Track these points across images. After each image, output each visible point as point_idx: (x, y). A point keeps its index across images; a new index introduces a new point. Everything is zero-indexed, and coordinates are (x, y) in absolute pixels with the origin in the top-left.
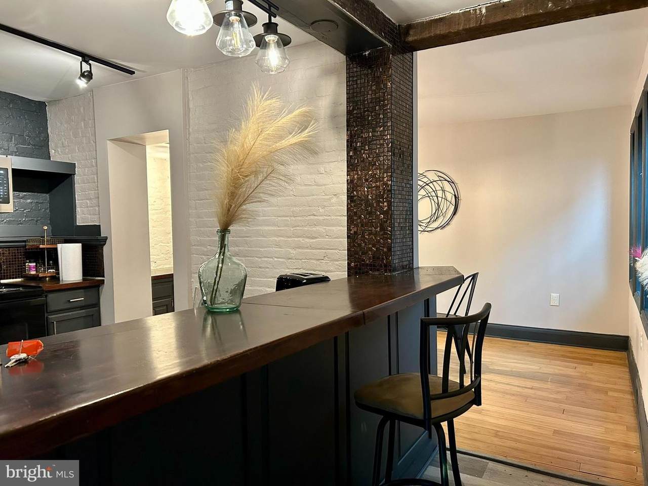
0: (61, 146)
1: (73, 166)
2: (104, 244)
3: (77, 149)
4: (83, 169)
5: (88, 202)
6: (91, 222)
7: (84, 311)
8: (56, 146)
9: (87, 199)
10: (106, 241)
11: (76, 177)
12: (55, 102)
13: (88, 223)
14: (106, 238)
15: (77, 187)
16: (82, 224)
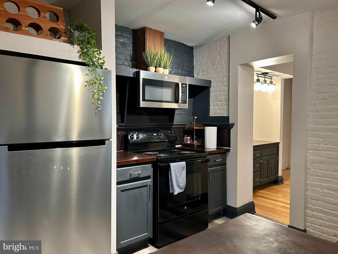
0: (202, 71)
1: (210, 82)
2: (232, 128)
3: (213, 72)
4: (217, 84)
5: (219, 103)
6: (221, 115)
7: (220, 167)
8: (199, 72)
9: (219, 101)
10: (233, 126)
11: (211, 89)
12: (200, 46)
13: (218, 115)
14: (233, 125)
15: (211, 94)
16: (214, 116)
